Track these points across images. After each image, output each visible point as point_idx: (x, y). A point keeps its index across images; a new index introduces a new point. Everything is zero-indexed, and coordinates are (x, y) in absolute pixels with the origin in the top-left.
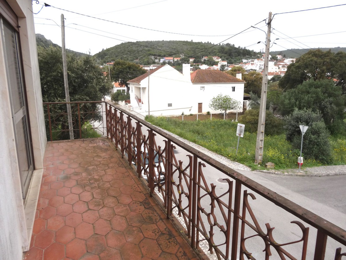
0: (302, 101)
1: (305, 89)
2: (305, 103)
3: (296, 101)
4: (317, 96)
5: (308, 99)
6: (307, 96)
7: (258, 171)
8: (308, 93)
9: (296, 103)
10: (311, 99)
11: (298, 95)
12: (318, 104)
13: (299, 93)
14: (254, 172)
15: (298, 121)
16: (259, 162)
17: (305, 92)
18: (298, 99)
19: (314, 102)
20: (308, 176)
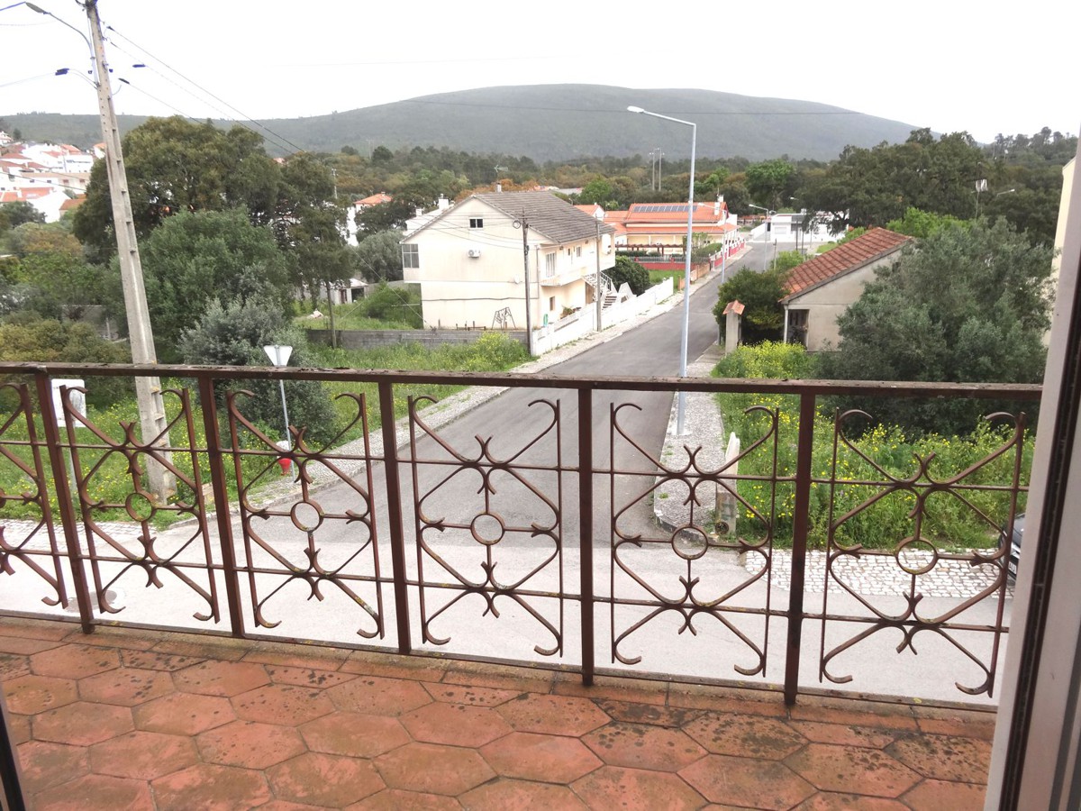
0: (181, 278)
1: (178, 240)
2: (193, 284)
3: (161, 280)
4: (220, 260)
5: (197, 270)
6: (193, 261)
7: (182, 525)
8: (191, 251)
9: (162, 287)
10: (208, 268)
11: (163, 260)
12: (229, 283)
13: (162, 253)
14: (168, 532)
15: (225, 336)
16: (168, 496)
17: (178, 248)
18: (164, 273)
19: (215, 277)
20: (323, 488)
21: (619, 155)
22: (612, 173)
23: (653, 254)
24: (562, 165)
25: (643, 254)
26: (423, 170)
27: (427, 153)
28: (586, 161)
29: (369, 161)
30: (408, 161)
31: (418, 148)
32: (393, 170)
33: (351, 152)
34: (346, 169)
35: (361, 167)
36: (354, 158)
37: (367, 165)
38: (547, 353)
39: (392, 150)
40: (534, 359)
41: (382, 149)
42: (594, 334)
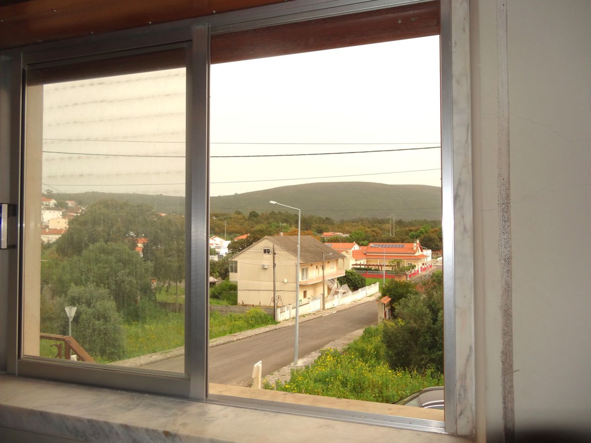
10: (104, 270)
17: (93, 260)
21: (380, 217)
22: (373, 226)
23: (375, 270)
24: (349, 222)
25: (370, 270)
26: (273, 223)
27: (277, 215)
28: (362, 220)
29: (247, 218)
30: (267, 219)
31: (273, 212)
32: (258, 223)
33: (239, 213)
34: (235, 222)
35: (242, 221)
36: (240, 216)
37: (246, 220)
38: (286, 320)
39: (259, 212)
40: (277, 323)
41: (254, 212)
42: (320, 311)
